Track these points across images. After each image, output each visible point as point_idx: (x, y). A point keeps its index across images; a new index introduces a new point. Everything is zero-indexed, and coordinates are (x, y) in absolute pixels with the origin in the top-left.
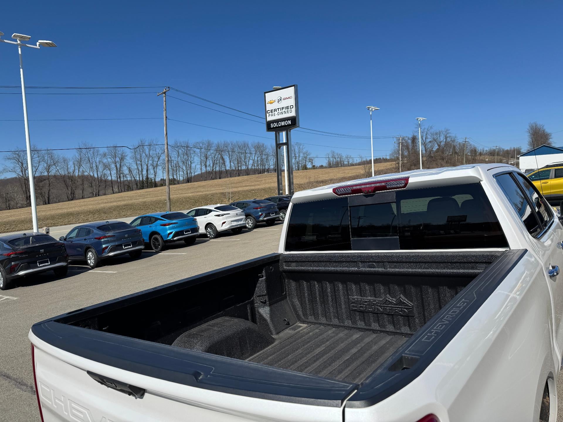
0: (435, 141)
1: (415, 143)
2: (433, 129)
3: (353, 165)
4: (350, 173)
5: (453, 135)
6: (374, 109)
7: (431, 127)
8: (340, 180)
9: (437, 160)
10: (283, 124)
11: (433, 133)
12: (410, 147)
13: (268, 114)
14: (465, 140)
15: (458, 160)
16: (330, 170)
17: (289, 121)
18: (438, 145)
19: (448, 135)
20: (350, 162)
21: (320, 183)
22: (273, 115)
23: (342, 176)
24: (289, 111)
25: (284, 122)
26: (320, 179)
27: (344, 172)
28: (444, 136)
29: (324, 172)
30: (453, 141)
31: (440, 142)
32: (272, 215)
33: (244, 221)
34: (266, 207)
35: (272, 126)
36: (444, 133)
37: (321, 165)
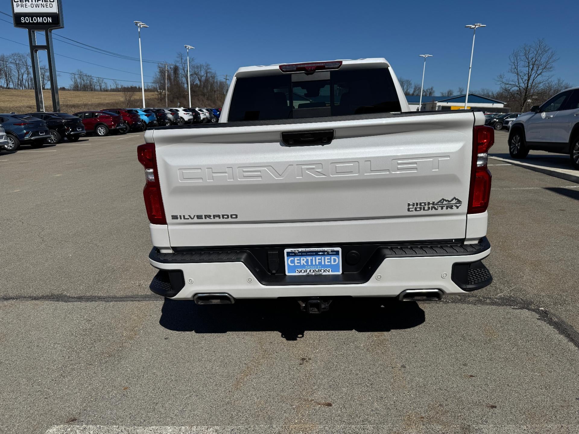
0: (197, 74)
1: (177, 74)
2: (194, 61)
3: (107, 91)
4: (107, 99)
5: (213, 71)
6: (143, 26)
7: (192, 59)
8: (96, 105)
9: (199, 95)
10: (40, 20)
11: (194, 66)
12: (172, 78)
13: (15, 4)
14: (226, 78)
15: (217, 98)
16: (81, 93)
17: (48, 18)
18: (199, 79)
19: (208, 71)
20: (103, 87)
21: (71, 108)
22: (24, 6)
23: (98, 102)
24: (49, 5)
25: (41, 18)
26: (70, 103)
27: (99, 97)
28: (205, 71)
29: (73, 95)
30: (213, 77)
31: (201, 77)
32: (41, 134)
33: (4, 139)
34: (32, 123)
35: (23, 21)
36: (205, 67)
37: (62, 87)
